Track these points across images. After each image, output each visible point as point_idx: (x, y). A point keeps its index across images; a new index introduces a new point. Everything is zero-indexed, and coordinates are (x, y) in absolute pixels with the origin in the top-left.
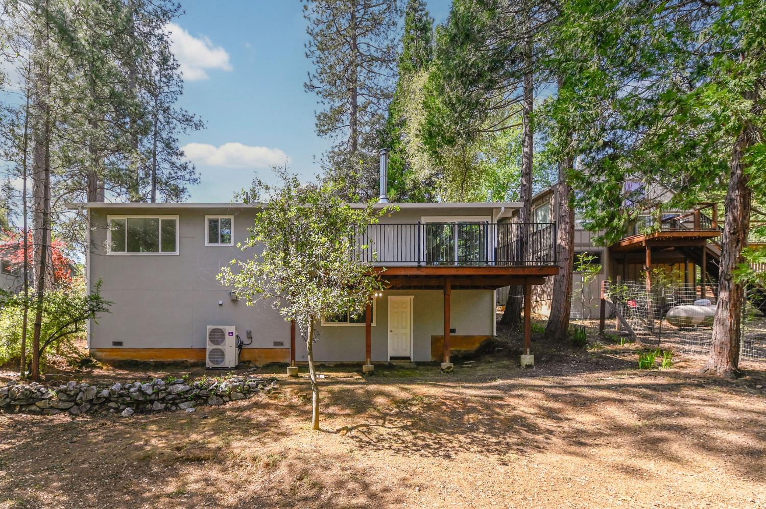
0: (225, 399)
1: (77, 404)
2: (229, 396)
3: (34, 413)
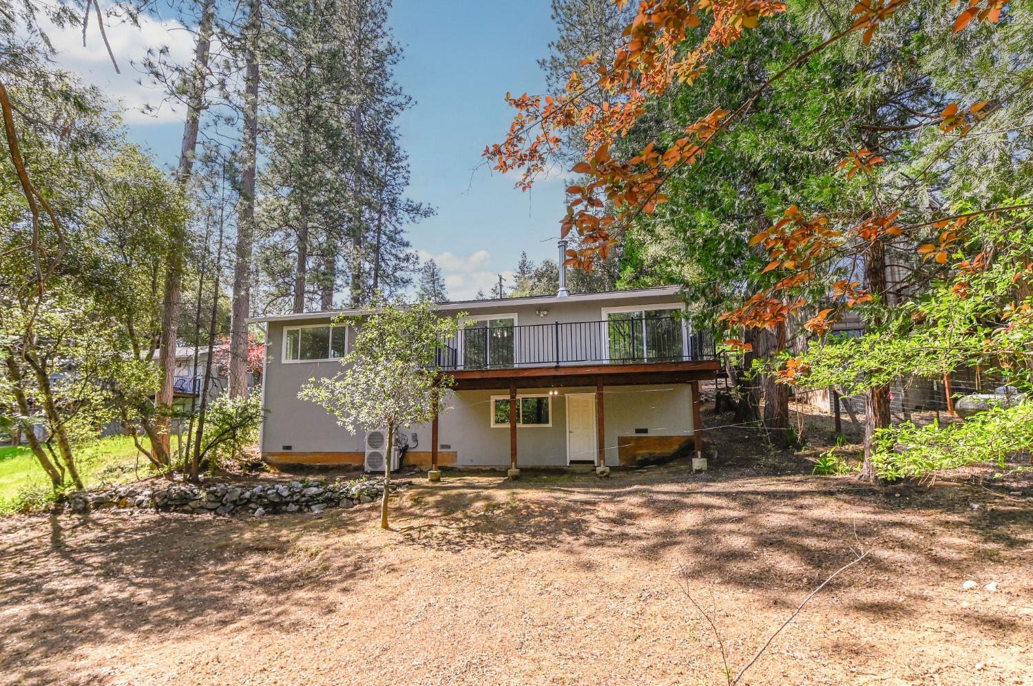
0: (355, 502)
1: (223, 505)
2: (358, 499)
3: (185, 512)
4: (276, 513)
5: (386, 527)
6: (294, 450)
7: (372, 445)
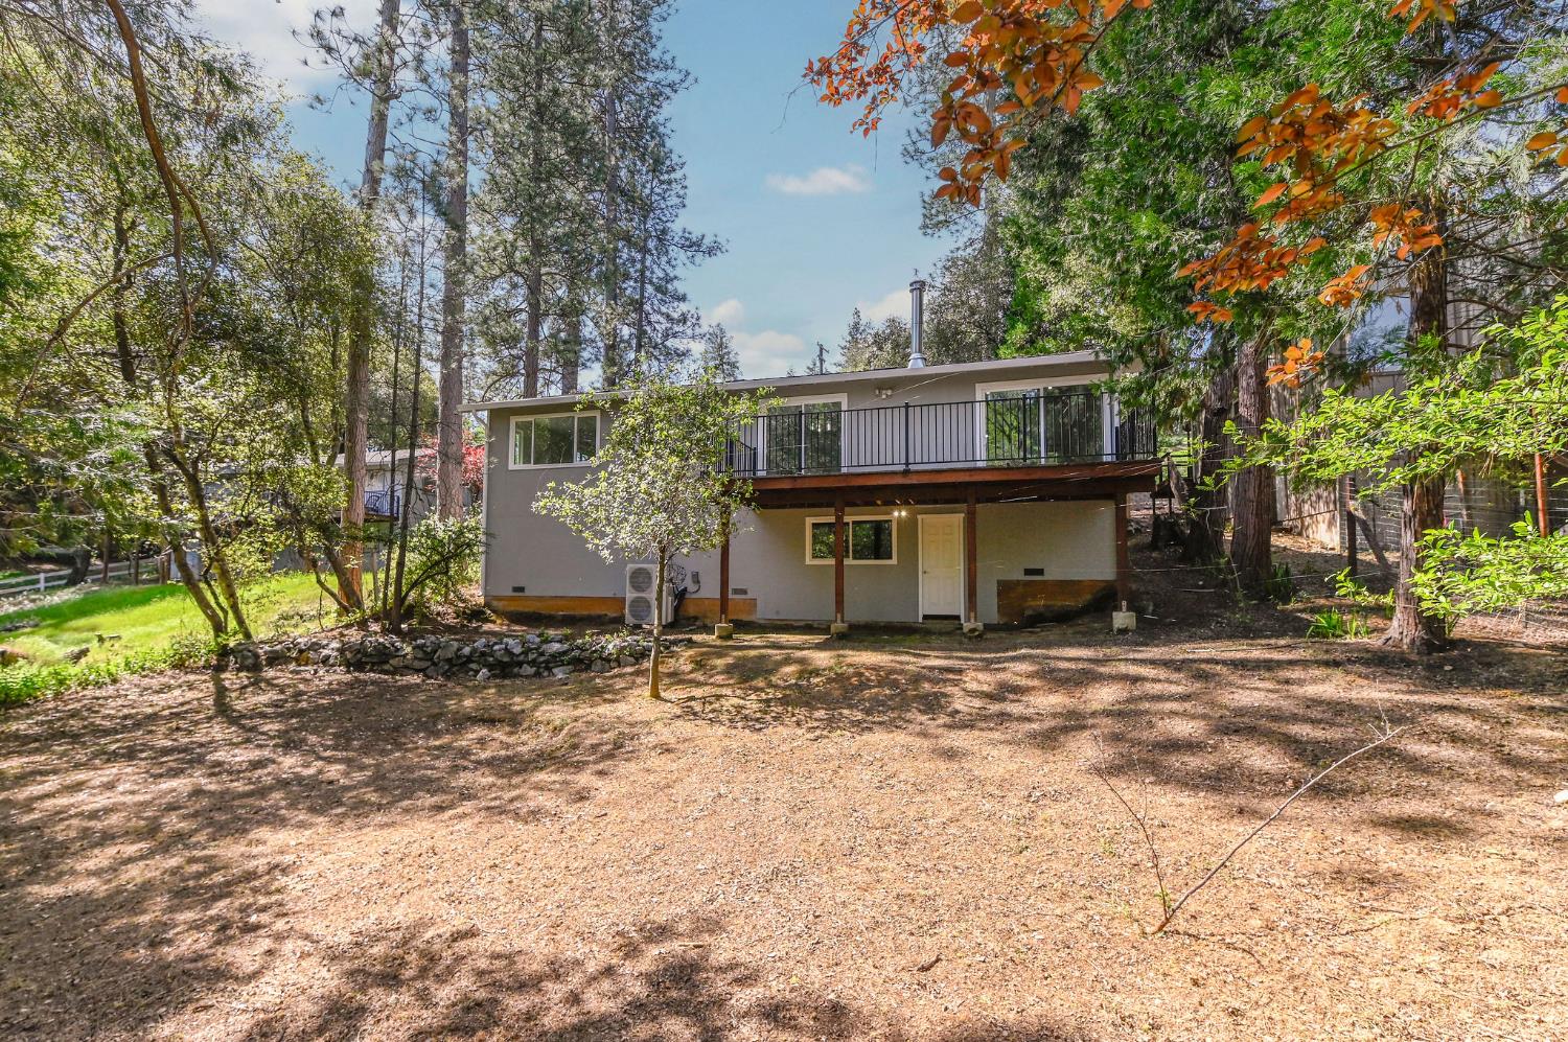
0: (613, 664)
1: (434, 664)
2: (617, 660)
3: (386, 672)
4: (504, 677)
5: (656, 695)
6: (527, 593)
7: (636, 587)
